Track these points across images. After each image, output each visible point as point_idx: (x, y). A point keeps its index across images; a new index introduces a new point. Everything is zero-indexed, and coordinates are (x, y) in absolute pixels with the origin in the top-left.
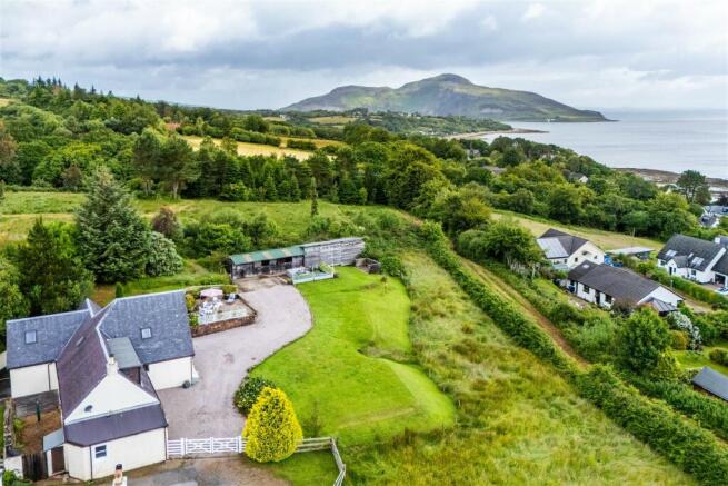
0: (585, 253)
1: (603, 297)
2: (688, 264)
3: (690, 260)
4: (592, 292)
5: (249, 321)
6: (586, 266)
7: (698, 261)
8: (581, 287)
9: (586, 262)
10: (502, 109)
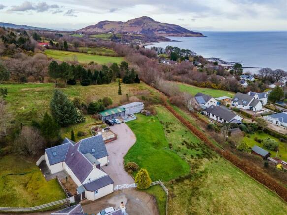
0: (211, 102)
1: (218, 118)
2: (242, 103)
3: (242, 102)
4: (215, 116)
5: (115, 139)
6: (212, 107)
7: (245, 102)
8: (211, 114)
9: (212, 106)
10: (166, 31)
